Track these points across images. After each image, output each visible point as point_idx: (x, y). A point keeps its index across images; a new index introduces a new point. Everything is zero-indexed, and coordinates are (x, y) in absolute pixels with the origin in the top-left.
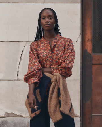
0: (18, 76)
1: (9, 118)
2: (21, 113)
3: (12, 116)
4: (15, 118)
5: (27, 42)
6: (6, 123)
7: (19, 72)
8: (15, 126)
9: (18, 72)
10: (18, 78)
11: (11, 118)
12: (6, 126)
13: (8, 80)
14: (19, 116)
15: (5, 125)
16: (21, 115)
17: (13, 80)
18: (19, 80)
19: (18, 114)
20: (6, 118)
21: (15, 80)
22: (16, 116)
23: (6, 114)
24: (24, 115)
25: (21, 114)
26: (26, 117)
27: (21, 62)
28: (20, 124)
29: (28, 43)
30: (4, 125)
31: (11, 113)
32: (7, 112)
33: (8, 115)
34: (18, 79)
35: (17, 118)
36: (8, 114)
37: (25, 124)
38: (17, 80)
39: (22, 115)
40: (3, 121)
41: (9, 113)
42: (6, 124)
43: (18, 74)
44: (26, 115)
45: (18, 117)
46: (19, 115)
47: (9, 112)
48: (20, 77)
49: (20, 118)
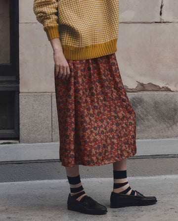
0: (161, 14)
1: (145, 93)
2: (167, 84)
3: (151, 89)
4: (156, 93)
6: (140, 101)
7: (163, 7)
8: (157, 107)
9: (161, 7)
10: (161, 19)
11: (149, 93)
12: (139, 107)
13: (144, 23)
14: (163, 89)
15: (138, 105)
16: (167, 88)
17: (152, 23)
18: (164, 22)
19: (161, 85)
20: (140, 93)
21: (156, 22)
22: (157, 89)
23: (140, 86)
24: (172, 88)
25: (167, 86)
26: (177, 91)
28: (165, 103)
30: (136, 106)
31: (148, 84)
32: (141, 82)
33: (143, 87)
34: (162, 21)
35: (160, 93)
36: (142, 85)
37: (175, 105)
38: (160, 22)
39: (169, 87)
40: (134, 99)
41: (144, 83)
42: (140, 105)
43: (162, 12)
44: (175, 86)
45: (161, 91)
46: (163, 87)
47: (145, 81)
48: (165, 17)
49: (165, 93)
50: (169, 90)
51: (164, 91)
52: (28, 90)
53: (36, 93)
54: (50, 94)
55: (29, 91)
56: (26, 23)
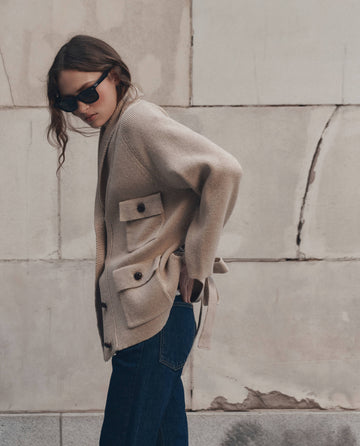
0: (298, 241)
1: (264, 412)
2: (312, 394)
3: (276, 404)
4: (287, 413)
5: (338, 106)
6: (254, 431)
7: (304, 227)
8: (291, 444)
9: (300, 226)
10: (299, 253)
11: (271, 412)
12: (252, 443)
13: (262, 261)
14: (304, 405)
15: (249, 438)
16: (311, 402)
17: (279, 260)
18: (305, 260)
20: (254, 413)
21: (288, 260)
22: (291, 403)
23: (252, 398)
24: (322, 402)
25: (311, 397)
26: (333, 409)
27: (314, 186)
28: (308, 435)
29: (341, 109)
30: (245, 442)
31: (272, 393)
32: (255, 389)
33: (259, 401)
34: (302, 256)
35: (296, 412)
36: (258, 395)
37: (329, 438)
38: (297, 260)
39: (317, 400)
40: (241, 426)
41: (262, 392)
42: (253, 438)
43: (301, 237)
44: (330, 398)
45: (300, 408)
46: (303, 401)
47: (264, 387)
48: (307, 249)
49: (307, 413)
50: (317, 407)
51: (305, 408)
52: (10, 406)
53: (26, 412)
54: (58, 414)
55: (12, 409)
56: (5, 261)
